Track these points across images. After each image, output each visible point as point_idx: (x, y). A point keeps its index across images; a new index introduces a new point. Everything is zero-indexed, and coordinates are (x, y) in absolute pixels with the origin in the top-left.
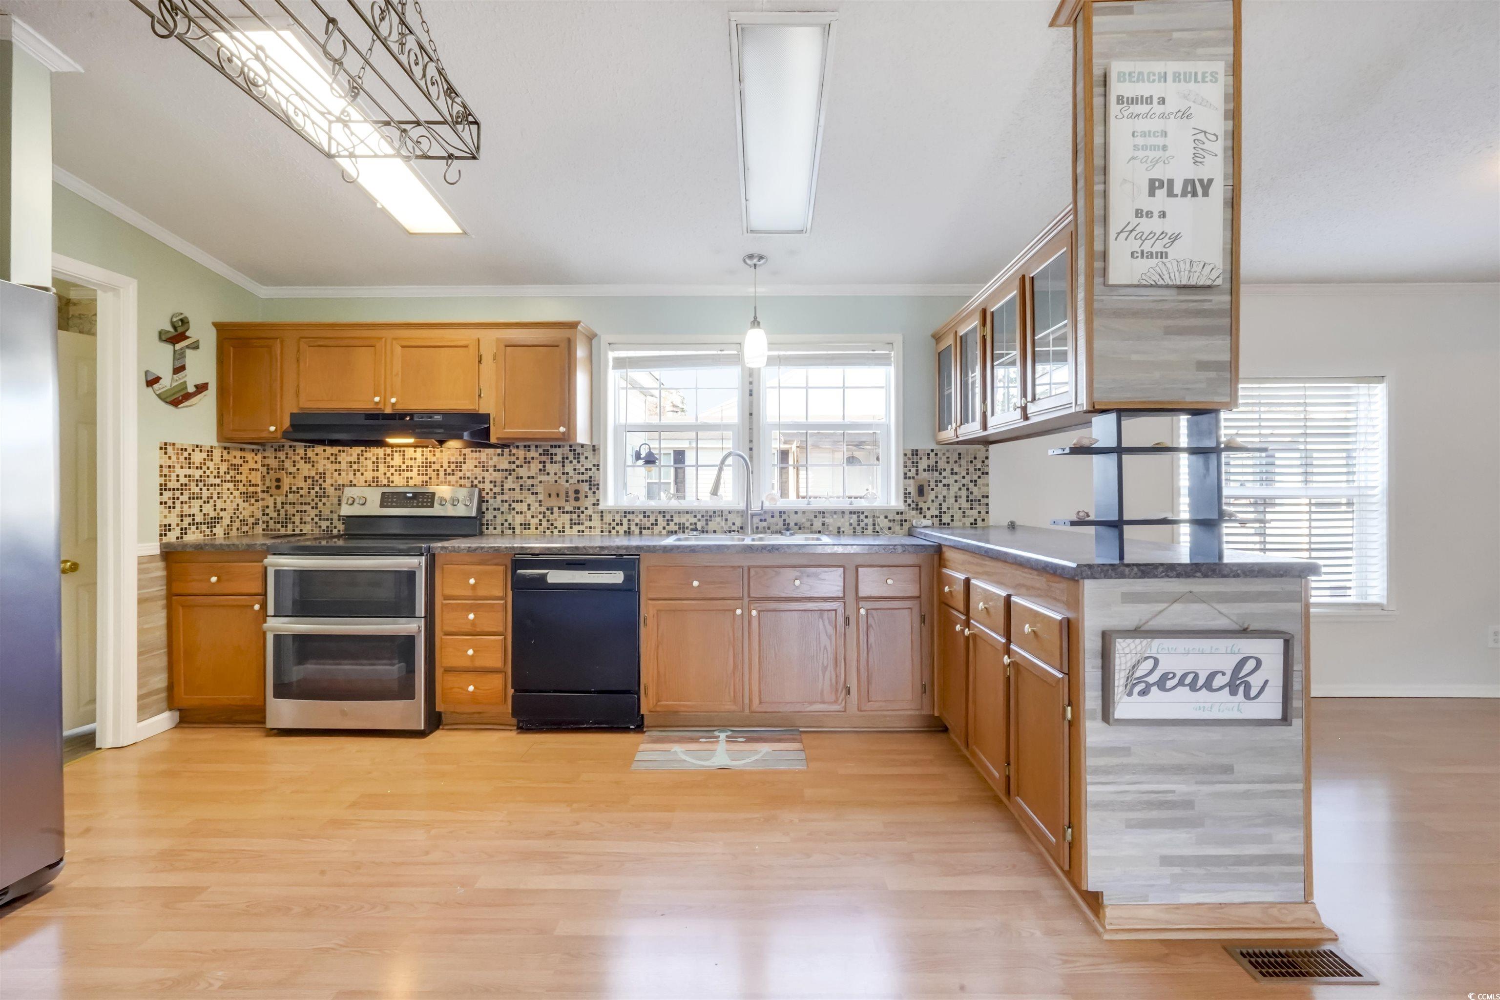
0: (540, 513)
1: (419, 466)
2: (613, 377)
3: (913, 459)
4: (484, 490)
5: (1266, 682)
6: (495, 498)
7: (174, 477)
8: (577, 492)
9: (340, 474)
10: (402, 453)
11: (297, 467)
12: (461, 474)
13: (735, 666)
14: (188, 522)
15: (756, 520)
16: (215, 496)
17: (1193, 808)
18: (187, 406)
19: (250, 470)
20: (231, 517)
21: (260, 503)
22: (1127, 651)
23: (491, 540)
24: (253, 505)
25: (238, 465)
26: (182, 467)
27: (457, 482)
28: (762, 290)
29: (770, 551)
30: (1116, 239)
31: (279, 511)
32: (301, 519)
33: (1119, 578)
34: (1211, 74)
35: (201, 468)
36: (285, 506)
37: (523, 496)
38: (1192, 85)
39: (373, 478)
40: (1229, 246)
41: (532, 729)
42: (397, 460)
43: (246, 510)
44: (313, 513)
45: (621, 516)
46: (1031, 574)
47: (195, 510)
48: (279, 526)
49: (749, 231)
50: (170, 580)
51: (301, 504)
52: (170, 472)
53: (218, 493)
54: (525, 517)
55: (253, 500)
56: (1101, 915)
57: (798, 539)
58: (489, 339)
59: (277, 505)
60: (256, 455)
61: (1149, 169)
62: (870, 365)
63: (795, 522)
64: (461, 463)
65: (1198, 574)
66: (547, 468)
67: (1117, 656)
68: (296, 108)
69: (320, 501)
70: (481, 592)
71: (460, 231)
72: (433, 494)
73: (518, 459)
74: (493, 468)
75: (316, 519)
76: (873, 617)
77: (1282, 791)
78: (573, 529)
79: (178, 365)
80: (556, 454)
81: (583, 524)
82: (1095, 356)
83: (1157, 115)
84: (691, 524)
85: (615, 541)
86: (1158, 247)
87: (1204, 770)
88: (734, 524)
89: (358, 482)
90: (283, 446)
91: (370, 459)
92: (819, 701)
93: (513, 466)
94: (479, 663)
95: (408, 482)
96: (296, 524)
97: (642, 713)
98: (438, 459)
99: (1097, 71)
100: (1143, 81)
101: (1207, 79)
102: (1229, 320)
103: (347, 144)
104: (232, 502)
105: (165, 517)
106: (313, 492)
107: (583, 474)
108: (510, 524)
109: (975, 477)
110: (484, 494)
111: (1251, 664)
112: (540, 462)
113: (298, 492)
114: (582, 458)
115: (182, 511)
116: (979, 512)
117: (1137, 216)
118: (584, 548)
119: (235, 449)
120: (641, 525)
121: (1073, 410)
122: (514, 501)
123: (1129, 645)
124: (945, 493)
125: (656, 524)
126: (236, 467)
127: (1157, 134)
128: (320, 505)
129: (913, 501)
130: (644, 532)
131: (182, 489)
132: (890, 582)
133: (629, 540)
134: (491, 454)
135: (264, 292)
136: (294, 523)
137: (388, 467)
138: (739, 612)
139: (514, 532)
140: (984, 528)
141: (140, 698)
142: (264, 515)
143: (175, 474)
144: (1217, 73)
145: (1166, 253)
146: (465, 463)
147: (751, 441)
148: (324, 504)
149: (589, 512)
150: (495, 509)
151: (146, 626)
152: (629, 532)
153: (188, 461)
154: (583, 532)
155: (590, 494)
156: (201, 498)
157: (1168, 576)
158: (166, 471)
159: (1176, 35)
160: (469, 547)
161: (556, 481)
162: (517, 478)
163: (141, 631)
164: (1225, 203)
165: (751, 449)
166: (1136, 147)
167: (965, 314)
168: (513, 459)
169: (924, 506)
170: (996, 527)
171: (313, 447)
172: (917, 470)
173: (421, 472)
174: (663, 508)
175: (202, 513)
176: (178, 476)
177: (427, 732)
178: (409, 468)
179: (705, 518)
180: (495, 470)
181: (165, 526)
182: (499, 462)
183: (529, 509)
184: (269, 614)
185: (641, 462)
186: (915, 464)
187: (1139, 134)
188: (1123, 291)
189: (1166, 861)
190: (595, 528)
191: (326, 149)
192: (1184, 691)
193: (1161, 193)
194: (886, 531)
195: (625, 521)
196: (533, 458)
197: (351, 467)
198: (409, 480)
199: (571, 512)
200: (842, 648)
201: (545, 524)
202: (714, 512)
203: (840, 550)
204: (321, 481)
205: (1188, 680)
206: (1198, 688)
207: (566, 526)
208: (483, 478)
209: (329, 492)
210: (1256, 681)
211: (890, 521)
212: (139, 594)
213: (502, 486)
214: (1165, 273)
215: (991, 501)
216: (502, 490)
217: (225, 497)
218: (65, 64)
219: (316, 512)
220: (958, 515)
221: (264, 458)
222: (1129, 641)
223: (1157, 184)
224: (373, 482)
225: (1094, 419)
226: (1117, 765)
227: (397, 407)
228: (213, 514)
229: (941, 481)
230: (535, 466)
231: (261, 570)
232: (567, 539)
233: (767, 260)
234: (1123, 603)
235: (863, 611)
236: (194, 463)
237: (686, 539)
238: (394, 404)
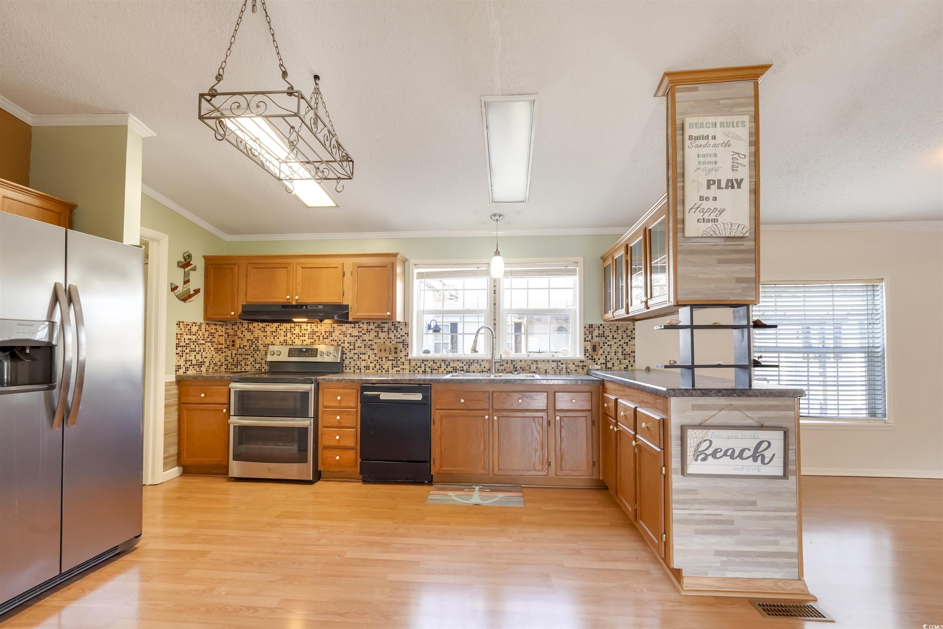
0: (375, 360)
1: (309, 334)
2: (417, 283)
3: (590, 330)
4: (344, 347)
5: (774, 455)
6: (350, 352)
7: (183, 340)
8: (396, 348)
9: (266, 338)
10: (300, 326)
11: (244, 334)
12: (332, 338)
13: (484, 449)
14: (189, 364)
15: (497, 365)
16: (202, 350)
17: (733, 524)
18: (189, 302)
19: (219, 335)
20: (210, 362)
21: (224, 354)
22: (694, 436)
23: (348, 375)
24: (220, 355)
25: (213, 333)
26: (187, 334)
27: (329, 343)
28: (501, 233)
29: (504, 383)
30: (689, 213)
31: (233, 358)
32: (245, 363)
33: (690, 396)
34: (742, 122)
35: (196, 335)
36: (237, 355)
37: (366, 351)
38: (731, 129)
39: (284, 340)
40: (754, 215)
41: (370, 482)
42: (297, 330)
43: (218, 358)
44: (252, 360)
45: (420, 363)
46: (647, 395)
47: (192, 358)
48: (233, 367)
49: (493, 202)
50: (180, 395)
51: (245, 354)
52: (181, 337)
53: (204, 349)
54: (367, 363)
55: (220, 352)
56: (681, 583)
57: (522, 376)
58: (349, 263)
59: (233, 355)
60: (222, 327)
61: (707, 174)
62: (564, 275)
63: (520, 366)
64: (332, 332)
65: (735, 395)
66: (379, 335)
67: (688, 439)
68: (266, 159)
69: (256, 353)
70: (344, 404)
71: (335, 206)
72: (317, 349)
73: (363, 330)
74: (349, 335)
75: (253, 363)
76: (564, 421)
77: (785, 517)
78: (394, 370)
79: (186, 279)
80: (384, 327)
81: (399, 367)
82: (678, 276)
83: (711, 145)
84: (460, 367)
85: (417, 377)
86: (713, 216)
87: (739, 503)
88: (485, 367)
89: (276, 343)
90: (236, 323)
91: (283, 330)
92: (533, 469)
93: (361, 334)
94: (342, 444)
95: (303, 343)
96: (242, 366)
97: (432, 474)
98: (319, 330)
99: (678, 122)
100: (703, 128)
101: (739, 125)
102: (754, 255)
103: (288, 173)
104: (210, 353)
105: (178, 361)
106: (252, 348)
107: (399, 338)
108: (358, 367)
109: (627, 341)
110: (344, 349)
111: (765, 445)
112: (376, 332)
113: (244, 348)
114: (399, 330)
115: (186, 358)
116: (629, 361)
117: (700, 200)
118: (400, 380)
119: (212, 324)
120: (432, 367)
121: (667, 305)
122: (361, 354)
123: (695, 433)
124: (609, 350)
125: (440, 367)
126: (212, 334)
127: (711, 155)
128: (256, 355)
129: (590, 355)
130: (434, 371)
131: (186, 346)
132: (573, 401)
133: (425, 376)
134: (348, 327)
135: (228, 238)
136: (241, 365)
137: (292, 334)
138: (487, 417)
139: (360, 371)
140: (632, 370)
141: (165, 458)
142: (225, 360)
143: (183, 338)
144: (744, 122)
145: (717, 219)
146: (334, 332)
147: (495, 320)
148: (258, 355)
149: (403, 360)
150: (350, 358)
151: (168, 420)
152: (425, 372)
153: (189, 331)
154: (399, 371)
155: (403, 350)
156: (195, 351)
157: (718, 396)
158: (179, 336)
159: (722, 102)
160: (338, 379)
161: (384, 343)
162: (363, 341)
163: (165, 423)
164: (750, 191)
165: (495, 324)
166: (700, 163)
167: (617, 246)
168: (361, 330)
169: (597, 358)
170: (639, 370)
171: (252, 323)
172: (592, 336)
173: (310, 337)
174: (444, 358)
175: (196, 359)
176: (185, 339)
177: (314, 481)
178: (304, 335)
179: (468, 364)
180: (350, 336)
181: (178, 366)
182: (352, 332)
183: (369, 358)
184: (231, 414)
185: (431, 331)
186: (591, 333)
187: (701, 156)
188: (693, 240)
189: (718, 553)
190: (406, 369)
191: (278, 176)
192: (727, 459)
193: (714, 187)
194: (574, 372)
195: (423, 365)
196: (371, 329)
197: (272, 334)
198: (304, 341)
199: (392, 360)
200: (546, 439)
201: (378, 366)
202: (474, 360)
203: (545, 382)
204: (256, 342)
205: (729, 453)
206: (734, 457)
207: (389, 368)
208: (344, 341)
209: (260, 348)
210: (768, 454)
211: (576, 366)
212: (165, 403)
213: (354, 345)
214: (717, 230)
215: (636, 354)
216: (354, 347)
217: (207, 351)
218: (149, 133)
219: (253, 359)
220: (617, 363)
221: (227, 329)
222: (695, 431)
223: (711, 182)
224: (284, 343)
225: (680, 309)
226: (690, 499)
227: (299, 301)
228: (201, 360)
229: (606, 343)
230: (373, 334)
231: (227, 390)
232: (390, 375)
233: (504, 217)
234: (692, 410)
235: (558, 418)
236: (192, 332)
237: (457, 376)
238: (297, 300)
